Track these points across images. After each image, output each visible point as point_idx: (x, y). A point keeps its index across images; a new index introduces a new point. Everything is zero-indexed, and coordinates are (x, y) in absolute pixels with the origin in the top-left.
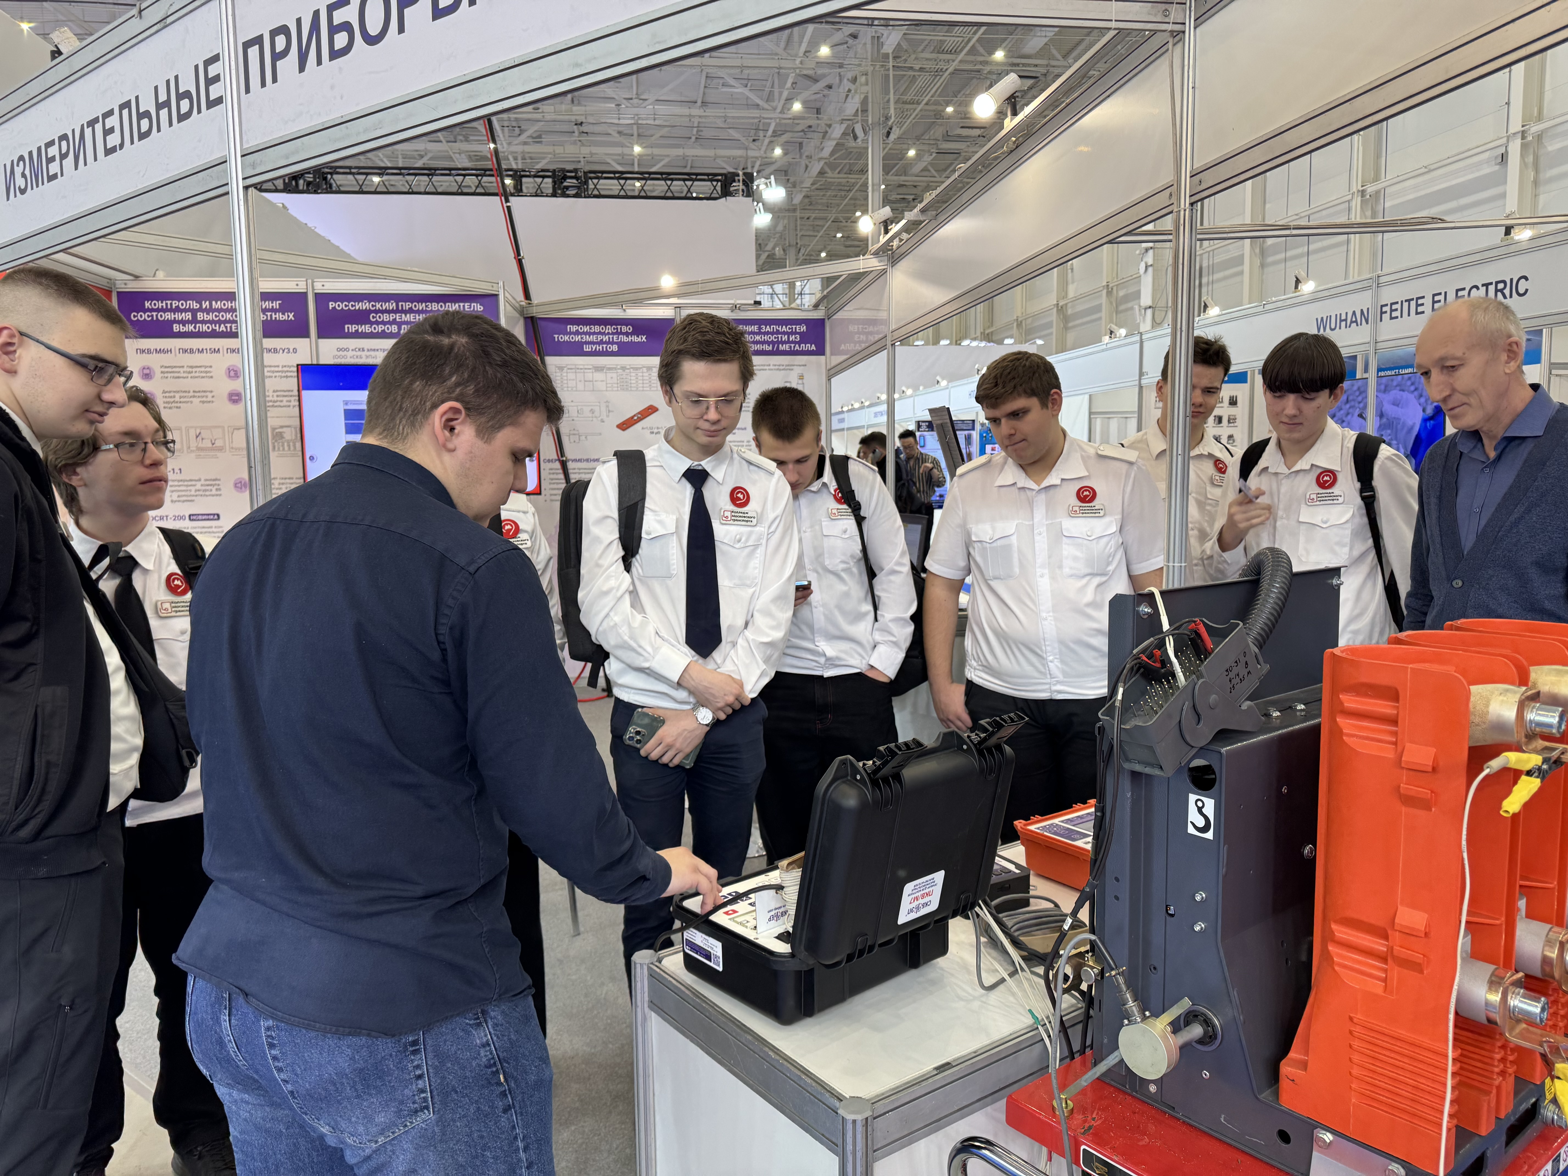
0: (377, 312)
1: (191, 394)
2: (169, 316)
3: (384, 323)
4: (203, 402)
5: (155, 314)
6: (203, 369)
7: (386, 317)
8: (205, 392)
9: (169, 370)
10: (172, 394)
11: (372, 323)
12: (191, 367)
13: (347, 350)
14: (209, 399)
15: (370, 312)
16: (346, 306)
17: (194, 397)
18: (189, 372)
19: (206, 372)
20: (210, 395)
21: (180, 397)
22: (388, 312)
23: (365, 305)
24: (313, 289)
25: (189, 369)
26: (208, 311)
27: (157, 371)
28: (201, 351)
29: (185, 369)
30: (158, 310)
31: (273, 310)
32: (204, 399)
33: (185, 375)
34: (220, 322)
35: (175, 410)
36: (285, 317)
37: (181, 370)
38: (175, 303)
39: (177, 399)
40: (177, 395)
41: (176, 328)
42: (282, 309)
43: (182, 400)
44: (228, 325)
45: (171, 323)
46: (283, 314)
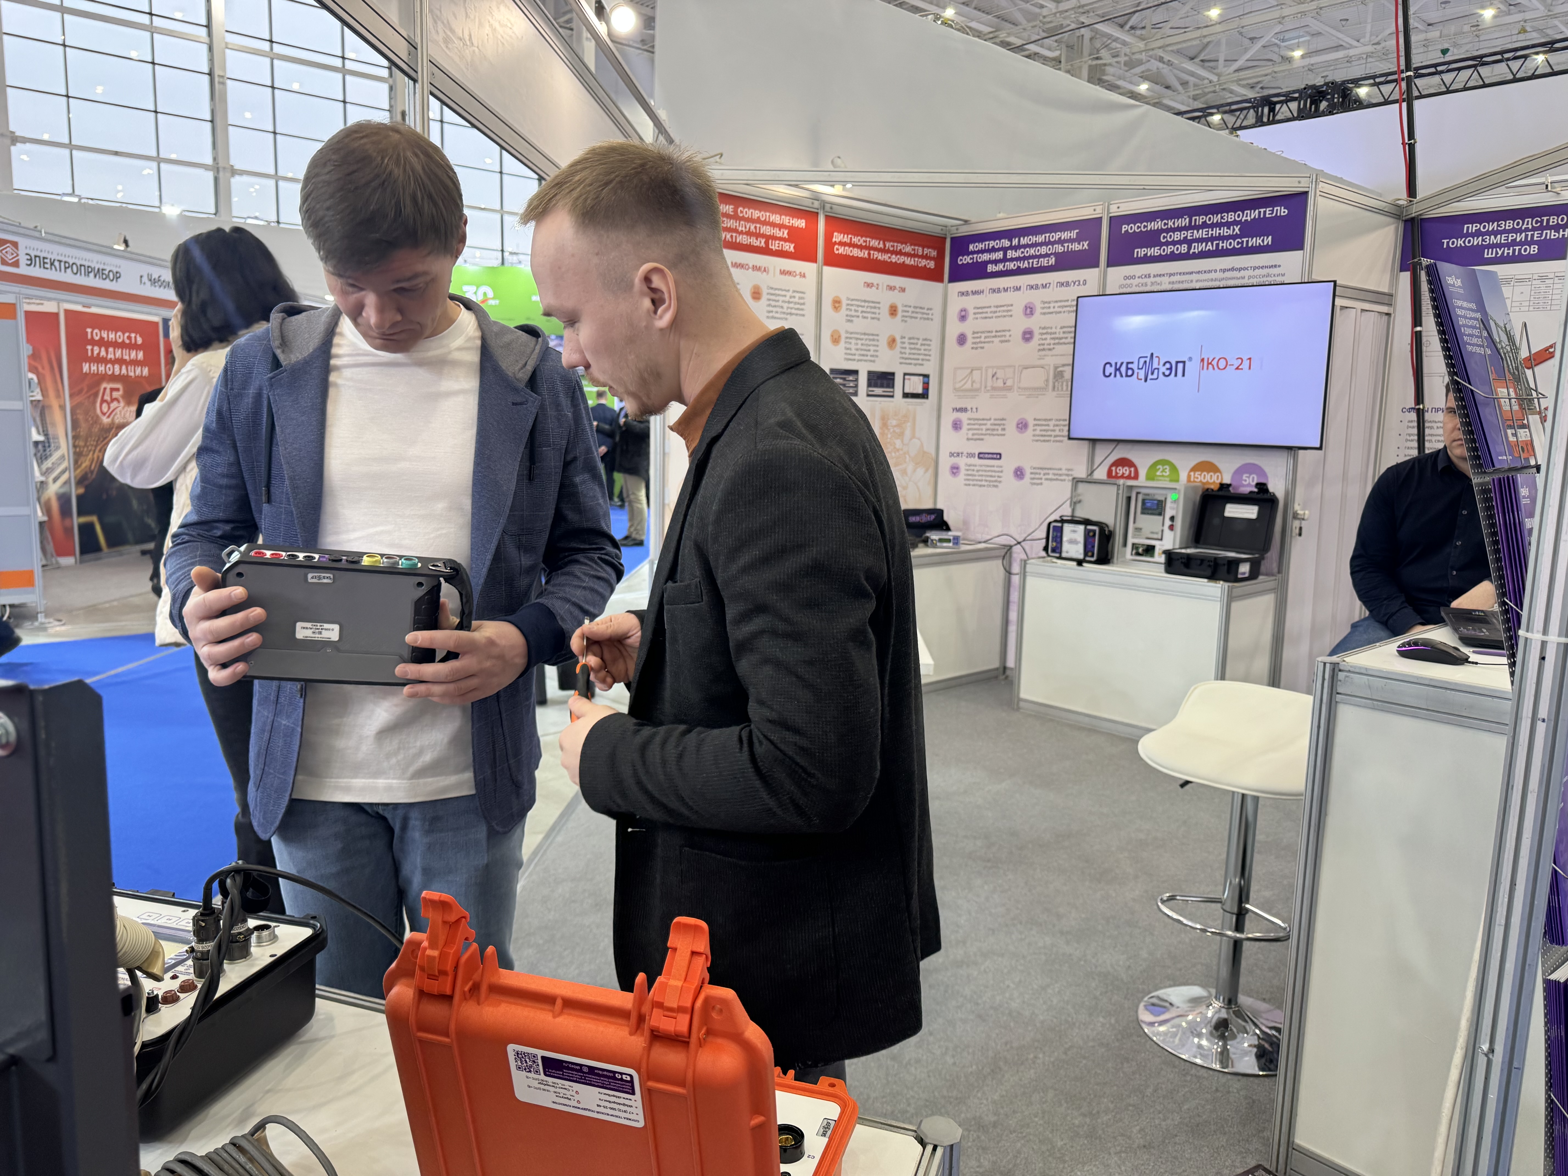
0: (1168, 231)
1: (994, 334)
2: (985, 257)
3: (1174, 243)
4: (1002, 342)
5: (975, 256)
6: (1005, 308)
7: (1177, 236)
8: (1004, 331)
9: (980, 311)
10: (979, 335)
11: (1161, 244)
12: (997, 307)
13: (1133, 277)
14: (1007, 338)
15: (1163, 231)
16: (1138, 227)
17: (995, 336)
18: (995, 312)
19: (1008, 311)
20: (1007, 334)
21: (986, 337)
22: (1180, 229)
23: (1157, 225)
24: (1108, 213)
25: (995, 309)
26: (1016, 248)
27: (971, 311)
28: (1006, 290)
29: (993, 309)
30: (978, 252)
31: (1071, 241)
32: (1003, 339)
33: (990, 315)
34: (1025, 258)
35: (979, 350)
36: (1080, 247)
37: (989, 310)
38: (992, 244)
39: (982, 339)
40: (983, 335)
41: (991, 268)
42: (1078, 240)
43: (987, 340)
44: (1031, 261)
45: (986, 263)
46: (1079, 244)
